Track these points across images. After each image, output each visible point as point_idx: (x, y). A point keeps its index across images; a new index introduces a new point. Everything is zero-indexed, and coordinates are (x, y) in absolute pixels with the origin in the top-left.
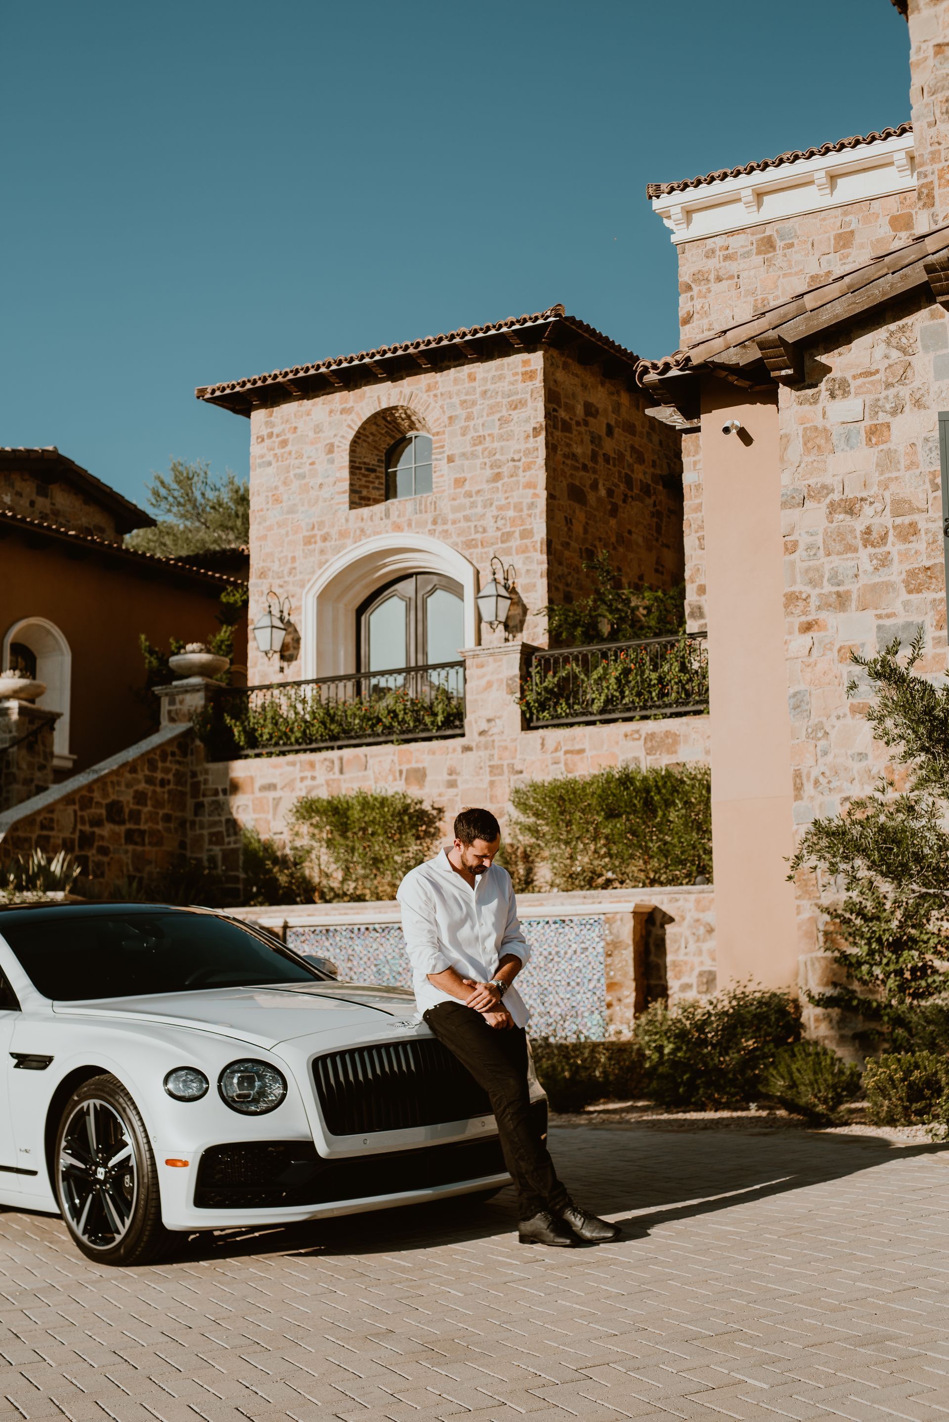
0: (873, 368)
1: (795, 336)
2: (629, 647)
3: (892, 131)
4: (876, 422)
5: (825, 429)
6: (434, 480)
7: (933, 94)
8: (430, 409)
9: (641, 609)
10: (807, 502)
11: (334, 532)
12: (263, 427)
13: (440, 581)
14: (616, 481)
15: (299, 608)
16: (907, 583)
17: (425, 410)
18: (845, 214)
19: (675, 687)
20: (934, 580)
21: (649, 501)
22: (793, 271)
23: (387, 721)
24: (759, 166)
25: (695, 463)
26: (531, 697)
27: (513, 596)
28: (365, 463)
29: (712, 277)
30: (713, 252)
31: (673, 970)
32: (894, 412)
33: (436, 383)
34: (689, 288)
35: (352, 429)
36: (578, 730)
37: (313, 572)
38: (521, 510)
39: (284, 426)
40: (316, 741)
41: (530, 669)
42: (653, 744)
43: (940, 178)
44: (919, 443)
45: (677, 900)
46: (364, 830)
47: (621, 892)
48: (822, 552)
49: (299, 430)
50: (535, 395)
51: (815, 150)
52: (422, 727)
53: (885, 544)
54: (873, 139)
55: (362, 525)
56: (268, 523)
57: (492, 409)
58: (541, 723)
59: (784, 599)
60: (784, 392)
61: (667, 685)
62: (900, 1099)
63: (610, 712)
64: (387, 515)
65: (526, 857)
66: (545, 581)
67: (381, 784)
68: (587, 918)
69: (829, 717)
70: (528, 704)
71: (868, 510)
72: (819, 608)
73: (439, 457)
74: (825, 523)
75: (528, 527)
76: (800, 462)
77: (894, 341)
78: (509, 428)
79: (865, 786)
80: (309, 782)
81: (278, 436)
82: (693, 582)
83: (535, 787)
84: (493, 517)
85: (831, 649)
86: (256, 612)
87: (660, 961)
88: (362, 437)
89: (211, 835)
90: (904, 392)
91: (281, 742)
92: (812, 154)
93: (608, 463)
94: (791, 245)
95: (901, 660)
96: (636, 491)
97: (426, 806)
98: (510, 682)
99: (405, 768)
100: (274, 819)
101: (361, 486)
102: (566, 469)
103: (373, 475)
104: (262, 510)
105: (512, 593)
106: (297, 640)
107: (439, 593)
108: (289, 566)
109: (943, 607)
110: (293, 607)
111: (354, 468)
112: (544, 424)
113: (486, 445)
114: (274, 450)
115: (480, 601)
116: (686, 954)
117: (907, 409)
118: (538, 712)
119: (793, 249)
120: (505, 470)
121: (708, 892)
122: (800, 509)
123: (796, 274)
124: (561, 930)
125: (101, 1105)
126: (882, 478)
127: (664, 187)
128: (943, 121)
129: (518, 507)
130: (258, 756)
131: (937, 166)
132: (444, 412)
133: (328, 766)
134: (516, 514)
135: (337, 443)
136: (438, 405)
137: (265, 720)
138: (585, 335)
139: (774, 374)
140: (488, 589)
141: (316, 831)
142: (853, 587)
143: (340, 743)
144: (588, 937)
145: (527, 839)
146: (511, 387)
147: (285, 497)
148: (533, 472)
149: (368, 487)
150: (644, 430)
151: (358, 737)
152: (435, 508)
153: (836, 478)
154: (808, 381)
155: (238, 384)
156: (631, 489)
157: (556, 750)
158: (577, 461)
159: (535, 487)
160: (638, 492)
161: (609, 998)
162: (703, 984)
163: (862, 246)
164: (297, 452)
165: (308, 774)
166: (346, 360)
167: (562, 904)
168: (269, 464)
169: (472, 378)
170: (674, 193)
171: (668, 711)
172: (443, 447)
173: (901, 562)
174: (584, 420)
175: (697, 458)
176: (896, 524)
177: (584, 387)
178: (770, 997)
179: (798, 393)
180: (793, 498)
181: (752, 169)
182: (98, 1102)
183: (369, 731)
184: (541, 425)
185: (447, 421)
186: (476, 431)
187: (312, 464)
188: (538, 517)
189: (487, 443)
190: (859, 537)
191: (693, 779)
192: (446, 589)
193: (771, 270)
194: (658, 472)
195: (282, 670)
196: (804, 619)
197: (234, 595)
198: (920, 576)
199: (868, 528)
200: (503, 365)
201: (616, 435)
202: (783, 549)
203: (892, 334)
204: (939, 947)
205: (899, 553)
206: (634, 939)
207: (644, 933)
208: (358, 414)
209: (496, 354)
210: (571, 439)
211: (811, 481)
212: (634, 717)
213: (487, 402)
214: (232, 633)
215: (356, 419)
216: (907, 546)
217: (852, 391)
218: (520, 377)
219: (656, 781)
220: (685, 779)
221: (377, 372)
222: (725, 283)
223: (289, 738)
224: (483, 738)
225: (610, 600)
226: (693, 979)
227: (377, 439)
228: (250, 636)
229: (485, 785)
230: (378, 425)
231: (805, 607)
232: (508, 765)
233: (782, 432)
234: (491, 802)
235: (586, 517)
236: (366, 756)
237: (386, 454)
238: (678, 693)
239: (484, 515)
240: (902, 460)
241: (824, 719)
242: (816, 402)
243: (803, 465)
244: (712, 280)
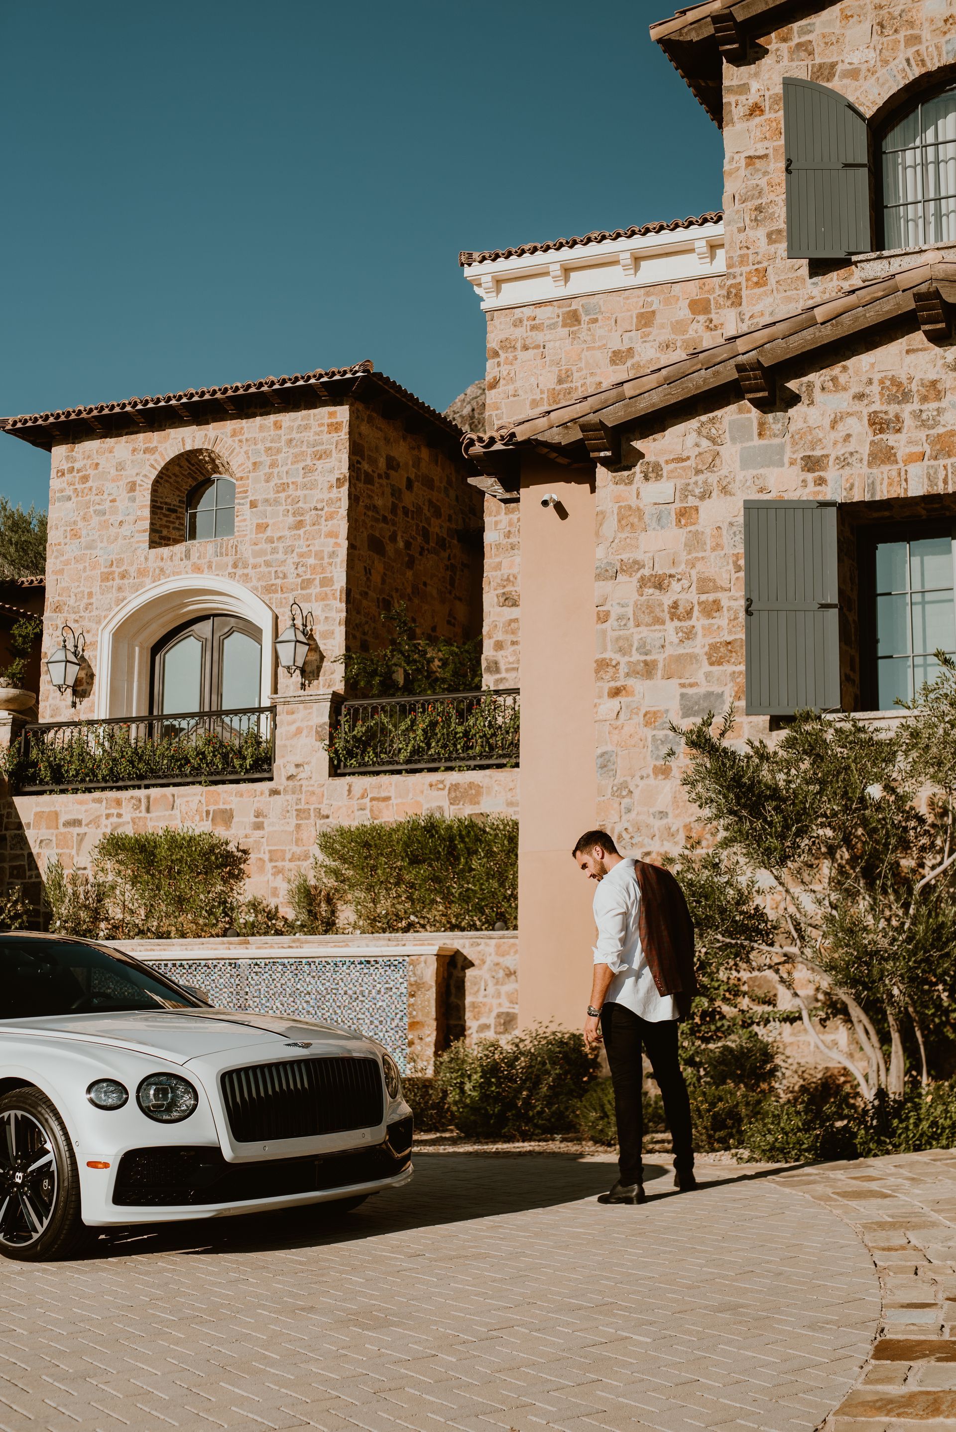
0: (685, 455)
1: (614, 421)
2: (437, 701)
3: (694, 220)
4: (686, 505)
5: (638, 509)
6: (236, 524)
7: (743, 202)
8: (234, 454)
9: (436, 660)
10: (619, 576)
11: (132, 570)
12: (64, 462)
13: (237, 623)
14: (414, 533)
15: (94, 644)
16: (709, 656)
17: (230, 455)
18: (648, 294)
19: (479, 741)
20: (734, 654)
21: (445, 555)
22: (596, 345)
23: (195, 762)
24: (567, 243)
25: (496, 523)
26: (340, 745)
27: (311, 642)
28: (166, 503)
29: (519, 345)
30: (521, 321)
31: (472, 1011)
32: (702, 497)
33: (242, 428)
34: (496, 354)
35: (155, 469)
36: (384, 779)
37: (110, 609)
38: (322, 559)
39: (85, 461)
40: (123, 779)
41: (339, 718)
42: (457, 794)
43: (747, 280)
44: (725, 527)
45: (478, 945)
46: (171, 869)
47: (423, 934)
48: (631, 623)
49: (100, 467)
50: (340, 447)
51: (622, 232)
52: (230, 769)
53: (690, 618)
54: (677, 226)
55: (162, 564)
56: (65, 557)
57: (297, 458)
58: (348, 770)
59: (595, 665)
60: (601, 472)
61: (472, 738)
62: (705, 1128)
63: (416, 762)
64: (188, 556)
65: (329, 900)
66: (343, 629)
67: (188, 824)
68: (392, 959)
69: (633, 777)
70: (336, 751)
71: (676, 586)
72: (627, 675)
73: (242, 501)
74: (635, 596)
75: (329, 575)
76: (615, 538)
77: (704, 431)
78: (313, 478)
79: (665, 843)
80: (114, 820)
81: (79, 471)
82: (490, 638)
83: (342, 832)
84: (294, 563)
85: (637, 714)
86: (50, 645)
87: (460, 1003)
88: (165, 477)
89: (13, 868)
90: (713, 478)
91: (88, 779)
92: (619, 235)
93: (407, 515)
94: (595, 321)
95: (713, 732)
96: (432, 544)
97: (232, 847)
98: (319, 729)
99: (212, 808)
100: (78, 854)
101: (161, 526)
102: (367, 521)
103: (174, 515)
104: (59, 544)
105: (310, 640)
106: (92, 676)
107: (235, 633)
108: (85, 601)
109: (742, 680)
110: (88, 642)
111: (155, 508)
112: (347, 475)
113: (290, 493)
114: (74, 484)
115: (278, 645)
116: (485, 996)
117: (714, 495)
118: (346, 759)
119: (597, 325)
120: (308, 518)
121: (508, 938)
122: (613, 581)
123: (599, 348)
124: (366, 971)
125: (22, 1116)
126: (690, 557)
127: (476, 256)
128: (752, 228)
129: (319, 555)
130: (63, 791)
131: (746, 269)
132: (248, 457)
133: (134, 804)
134: (317, 562)
135: (139, 482)
136: (242, 451)
137: (71, 757)
138: (391, 391)
139: (592, 455)
140: (287, 634)
141: (122, 868)
142: (659, 657)
143: (147, 782)
144: (392, 978)
145: (331, 882)
146: (317, 437)
147: (84, 532)
148: (335, 521)
149: (168, 527)
150: (442, 485)
151: (166, 777)
152: (236, 552)
153: (647, 555)
154: (624, 463)
155: (41, 417)
156: (428, 543)
157: (363, 797)
158: (378, 513)
159: (337, 537)
160: (434, 545)
161: (410, 1037)
162: (500, 1025)
163: (662, 326)
164: (98, 488)
165: (115, 811)
166: (152, 400)
167: (367, 946)
168: (69, 498)
169: (278, 426)
170: (485, 262)
171: (472, 763)
172: (246, 492)
173: (704, 636)
174: (386, 473)
175: (498, 518)
176: (701, 600)
177: (387, 440)
178: (569, 1038)
179: (614, 474)
180: (607, 571)
181: (561, 245)
182: (20, 1113)
183: (177, 772)
184: (345, 476)
185: (251, 467)
186: (280, 478)
187: (113, 501)
188: (338, 566)
189: (291, 491)
190: (666, 610)
191: (495, 830)
192: (242, 631)
193: (575, 342)
194: (454, 526)
195: (74, 705)
196: (613, 684)
197: (26, 628)
198: (722, 649)
199: (675, 603)
200: (309, 415)
201: (415, 489)
202: (595, 618)
203: (702, 424)
204: (727, 995)
205: (703, 628)
206: (436, 981)
207: (446, 976)
208: (162, 454)
209: (303, 404)
210: (372, 491)
211: (624, 556)
212: (439, 768)
213: (292, 451)
214: (24, 666)
215: (159, 459)
216: (711, 621)
217: (665, 474)
218: (325, 428)
219: (460, 831)
220: (488, 829)
221: (183, 414)
222: (531, 352)
223: (96, 776)
224: (290, 783)
225: (408, 651)
226: (491, 1020)
227: (180, 480)
228: (43, 669)
229: (291, 828)
230: (181, 467)
231: (615, 673)
232: (315, 809)
233: (598, 509)
234: (297, 845)
235: (384, 568)
236: (173, 796)
237: (187, 495)
238: (482, 746)
239: (285, 561)
240: (708, 542)
241: (629, 779)
242: (631, 483)
243: (616, 541)
244: (519, 349)
